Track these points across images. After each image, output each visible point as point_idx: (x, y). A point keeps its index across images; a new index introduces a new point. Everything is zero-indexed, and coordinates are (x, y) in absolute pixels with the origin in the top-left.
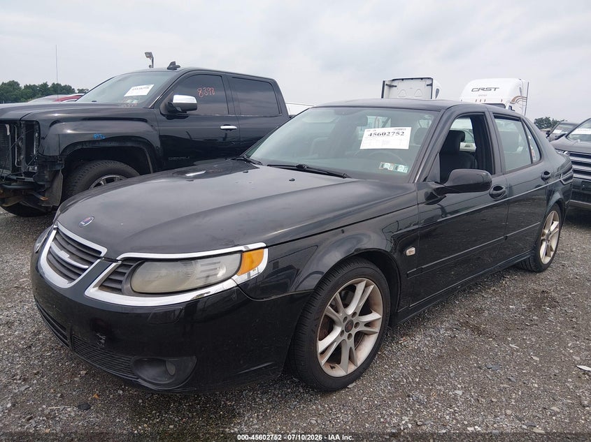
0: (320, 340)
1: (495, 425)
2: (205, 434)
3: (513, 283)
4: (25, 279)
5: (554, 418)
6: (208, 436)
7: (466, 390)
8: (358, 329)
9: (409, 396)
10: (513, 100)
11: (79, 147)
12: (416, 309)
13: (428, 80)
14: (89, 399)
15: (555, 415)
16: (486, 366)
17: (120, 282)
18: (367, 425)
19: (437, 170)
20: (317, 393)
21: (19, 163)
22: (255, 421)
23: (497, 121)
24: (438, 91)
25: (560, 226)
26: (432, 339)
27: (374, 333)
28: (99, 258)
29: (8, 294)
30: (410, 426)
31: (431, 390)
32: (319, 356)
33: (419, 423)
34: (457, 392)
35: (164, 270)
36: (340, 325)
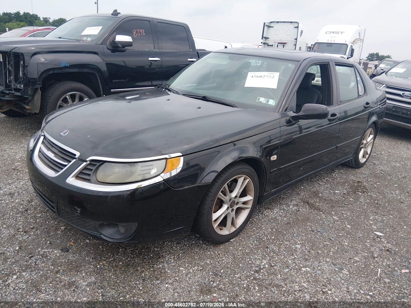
0: (214, 213)
1: (319, 268)
2: (142, 268)
3: (340, 175)
4: (18, 164)
5: (355, 264)
6: (143, 269)
7: (303, 245)
8: (238, 206)
9: (267, 248)
10: (354, 42)
11: (52, 72)
12: (275, 193)
13: (295, 23)
14: (68, 245)
15: (356, 263)
16: (316, 230)
17: (89, 175)
18: (241, 265)
19: (294, 104)
20: (211, 244)
21: (10, 82)
22: (173, 261)
23: (337, 68)
24: (302, 32)
25: (374, 138)
26: (284, 211)
27: (248, 208)
28: (75, 158)
29: (8, 173)
30: (267, 266)
31: (281, 244)
32: (213, 223)
33: (272, 265)
34: (297, 246)
35: (117, 169)
36: (226, 203)
